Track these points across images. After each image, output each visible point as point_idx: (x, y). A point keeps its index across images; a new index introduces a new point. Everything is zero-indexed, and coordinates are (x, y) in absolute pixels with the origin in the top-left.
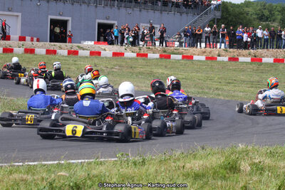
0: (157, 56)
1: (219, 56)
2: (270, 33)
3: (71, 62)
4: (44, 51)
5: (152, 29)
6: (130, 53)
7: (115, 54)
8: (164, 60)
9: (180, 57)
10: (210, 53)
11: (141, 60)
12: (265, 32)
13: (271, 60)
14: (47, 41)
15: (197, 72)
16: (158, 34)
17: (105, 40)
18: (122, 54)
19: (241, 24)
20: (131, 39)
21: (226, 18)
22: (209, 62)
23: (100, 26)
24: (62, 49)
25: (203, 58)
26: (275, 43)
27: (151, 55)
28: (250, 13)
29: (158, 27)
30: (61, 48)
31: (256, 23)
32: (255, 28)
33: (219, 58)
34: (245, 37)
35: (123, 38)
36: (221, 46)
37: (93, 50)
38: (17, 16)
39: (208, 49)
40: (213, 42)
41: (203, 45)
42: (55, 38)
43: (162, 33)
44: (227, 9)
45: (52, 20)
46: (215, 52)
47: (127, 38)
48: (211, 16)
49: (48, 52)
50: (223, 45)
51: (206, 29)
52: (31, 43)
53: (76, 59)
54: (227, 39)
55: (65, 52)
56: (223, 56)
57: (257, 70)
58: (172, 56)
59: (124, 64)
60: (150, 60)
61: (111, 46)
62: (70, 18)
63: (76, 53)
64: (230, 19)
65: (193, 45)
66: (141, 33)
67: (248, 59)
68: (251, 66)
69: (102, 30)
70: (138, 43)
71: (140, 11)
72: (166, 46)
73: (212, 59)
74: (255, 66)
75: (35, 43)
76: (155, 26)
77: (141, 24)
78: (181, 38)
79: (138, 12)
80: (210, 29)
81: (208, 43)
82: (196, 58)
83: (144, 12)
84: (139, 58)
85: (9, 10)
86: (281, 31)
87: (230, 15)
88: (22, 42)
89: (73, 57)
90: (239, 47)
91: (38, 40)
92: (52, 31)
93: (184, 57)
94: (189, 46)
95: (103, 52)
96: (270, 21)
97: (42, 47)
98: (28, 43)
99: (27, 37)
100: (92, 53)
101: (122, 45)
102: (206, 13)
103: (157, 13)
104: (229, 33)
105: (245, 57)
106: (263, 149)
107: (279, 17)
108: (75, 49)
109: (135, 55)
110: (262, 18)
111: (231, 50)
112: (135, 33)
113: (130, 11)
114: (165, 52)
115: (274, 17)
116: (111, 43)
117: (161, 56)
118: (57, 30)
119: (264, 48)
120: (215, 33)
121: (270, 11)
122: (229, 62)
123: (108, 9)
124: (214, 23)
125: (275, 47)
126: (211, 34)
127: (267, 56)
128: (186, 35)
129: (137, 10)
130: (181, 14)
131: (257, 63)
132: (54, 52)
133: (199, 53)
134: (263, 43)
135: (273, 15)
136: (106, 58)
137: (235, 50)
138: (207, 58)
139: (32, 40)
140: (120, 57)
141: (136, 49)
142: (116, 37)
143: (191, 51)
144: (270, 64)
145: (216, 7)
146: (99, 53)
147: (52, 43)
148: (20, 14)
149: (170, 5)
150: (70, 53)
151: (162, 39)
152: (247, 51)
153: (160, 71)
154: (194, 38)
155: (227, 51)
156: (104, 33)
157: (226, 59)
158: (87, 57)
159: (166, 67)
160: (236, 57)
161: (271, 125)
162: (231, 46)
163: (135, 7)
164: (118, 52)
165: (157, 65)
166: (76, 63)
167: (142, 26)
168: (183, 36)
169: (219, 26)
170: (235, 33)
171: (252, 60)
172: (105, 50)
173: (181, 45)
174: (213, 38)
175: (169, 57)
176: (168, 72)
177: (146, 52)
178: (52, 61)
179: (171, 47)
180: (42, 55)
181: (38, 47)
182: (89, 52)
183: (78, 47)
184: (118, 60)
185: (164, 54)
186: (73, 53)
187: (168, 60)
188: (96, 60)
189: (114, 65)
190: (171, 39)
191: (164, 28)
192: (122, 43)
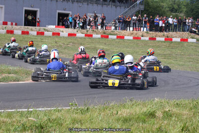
0: (99, 36)
1: (142, 36)
2: (178, 21)
3: (39, 40)
4: (20, 32)
5: (96, 17)
6: (80, 34)
7: (70, 35)
8: (104, 39)
9: (115, 37)
10: (136, 34)
11: (88, 39)
12: (174, 20)
13: (179, 40)
14: (22, 25)
15: (127, 47)
16: (100, 21)
17: (63, 25)
18: (75, 35)
19: (158, 14)
20: (81, 24)
21: (148, 10)
22: (135, 40)
23: (60, 14)
24: (33, 31)
25: (131, 38)
26: (181, 28)
27: (95, 36)
28: (165, 7)
29: (100, 16)
30: (32, 30)
31: (168, 13)
32: (168, 17)
33: (142, 38)
34: (161, 24)
35: (75, 23)
36: (144, 29)
37: (55, 32)
38: (2, 7)
39: (135, 32)
40: (138, 27)
41: (131, 29)
42: (28, 23)
43: (103, 20)
44: (148, 4)
45: (26, 11)
46: (139, 33)
48: (137, 9)
49: (23, 33)
50: (145, 29)
51: (134, 18)
52: (11, 26)
53: (42, 38)
54: (148, 25)
55: (35, 33)
56: (145, 36)
57: (169, 47)
58: (110, 36)
59: (76, 41)
60: (94, 39)
61: (67, 29)
62: (38, 9)
63: (42, 34)
64: (150, 10)
65: (124, 28)
67: (163, 39)
68: (165, 44)
69: (61, 18)
70: (86, 27)
71: (88, 5)
72: (106, 29)
73: (138, 38)
74: (167, 44)
75: (14, 26)
76: (98, 15)
77: (88, 14)
78: (116, 24)
79: (86, 6)
80: (136, 17)
81: (135, 28)
82: (126, 38)
83: (90, 5)
84: (87, 37)
86: (186, 20)
87: (150, 8)
88: (5, 26)
89: (40, 37)
90: (156, 31)
91: (16, 25)
92: (26, 18)
93: (118, 37)
94: (121, 29)
95: (61, 33)
96: (178, 12)
97: (19, 29)
98: (9, 27)
99: (8, 22)
100: (54, 34)
101: (75, 28)
102: (134, 7)
103: (100, 6)
104: (149, 21)
105: (160, 37)
106: (172, 102)
107: (185, 10)
108: (42, 31)
109: (83, 35)
110: (173, 10)
111: (151, 32)
112: (84, 20)
113: (80, 4)
114: (104, 33)
115: (181, 10)
116: (67, 27)
117: (102, 36)
118: (30, 17)
119: (174, 31)
120: (140, 21)
121: (179, 6)
122: (149, 41)
123: (65, 3)
124: (139, 13)
125: (181, 30)
126: (137, 21)
127: (176, 37)
128: (119, 22)
129: (85, 4)
130: (116, 6)
131: (169, 41)
132: (27, 33)
133: (129, 34)
134: (173, 28)
135: (180, 8)
136: (64, 37)
137: (154, 32)
138: (134, 38)
139: (12, 24)
140: (73, 37)
141: (85, 31)
142: (71, 23)
143: (123, 33)
144: (178, 42)
145: (140, 2)
146: (59, 34)
147: (26, 27)
148: (3, 6)
150: (38, 33)
151: (102, 24)
152: (162, 33)
153: (101, 47)
154: (125, 24)
155: (148, 33)
156: (62, 20)
157: (147, 39)
158: (50, 37)
159: (105, 44)
160: (154, 37)
161: (178, 85)
162: (151, 30)
163: (84, 2)
164: (72, 33)
165: (99, 43)
166: (43, 40)
168: (117, 22)
169: (142, 16)
170: (153, 21)
171: (165, 39)
172: (63, 32)
173: (116, 28)
174: (138, 24)
175: (107, 37)
176: (107, 48)
177: (91, 34)
178: (26, 39)
179: (109, 30)
180: (19, 35)
181: (16, 29)
182: (51, 33)
183: (44, 29)
184: (72, 39)
185: (104, 35)
186: (40, 34)
187: (107, 39)
188: (56, 38)
189: (69, 43)
190: (109, 24)
191: (104, 16)
192: (75, 27)
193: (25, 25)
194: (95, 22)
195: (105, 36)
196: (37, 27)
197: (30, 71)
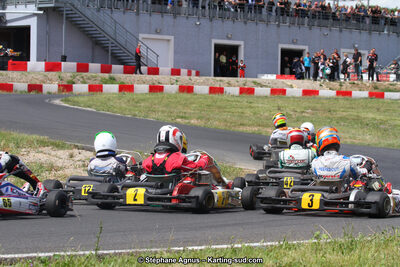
0: (365, 94)
3: (245, 104)
4: (205, 89)
5: (357, 56)
6: (327, 91)
7: (306, 93)
8: (375, 100)
9: (397, 95)
11: (342, 100)
14: (210, 76)
16: (366, 63)
17: (292, 73)
18: (316, 92)
20: (328, 71)
23: (285, 52)
24: (232, 86)
27: (356, 93)
30: (229, 84)
35: (317, 69)
37: (275, 87)
38: (169, 40)
42: (222, 70)
43: (371, 61)
45: (217, 46)
47: (323, 70)
49: (213, 90)
52: (187, 78)
53: (251, 100)
55: (236, 91)
58: (387, 94)
59: (318, 106)
60: (355, 99)
61: (301, 81)
62: (241, 43)
63: (251, 91)
66: (341, 62)
69: (286, 58)
71: (341, 31)
72: (378, 80)
75: (194, 77)
77: (342, 50)
78: (398, 69)
79: (338, 33)
83: (346, 33)
84: (340, 97)
85: (157, 32)
88: (175, 77)
89: (246, 98)
91: (198, 74)
92: (217, 61)
95: (288, 90)
97: (203, 83)
98: (184, 78)
99: (182, 70)
100: (274, 91)
101: (315, 80)
103: (365, 35)
108: (250, 85)
109: (333, 93)
112: (333, 63)
113: (325, 31)
114: (376, 88)
116: (300, 77)
117: (371, 94)
123: (295, 29)
129: (335, 30)
130: (398, 34)
132: (221, 90)
136: (294, 97)
139: (189, 74)
140: (312, 96)
141: (335, 84)
142: (307, 69)
146: (283, 92)
147: (218, 78)
148: (172, 38)
149: (383, 22)
150: (242, 91)
151: (371, 70)
153: (371, 115)
156: (290, 63)
158: (266, 97)
159: (378, 109)
163: (333, 26)
164: (311, 88)
165: (365, 107)
166: (253, 105)
167: (343, 52)
172: (291, 86)
173: (398, 78)
175: (381, 96)
176: (382, 117)
177: (349, 90)
178: (219, 104)
179: (385, 81)
180: (204, 95)
181: (199, 84)
182: (269, 90)
183: (254, 82)
184: (310, 101)
185: (376, 91)
186: (247, 91)
187: (381, 100)
188: (279, 101)
189: (305, 108)
190: (385, 71)
191: (374, 54)
192: (316, 76)
193: (216, 75)
194: (357, 67)
195: (378, 95)
196: (238, 79)
197: (230, 167)
